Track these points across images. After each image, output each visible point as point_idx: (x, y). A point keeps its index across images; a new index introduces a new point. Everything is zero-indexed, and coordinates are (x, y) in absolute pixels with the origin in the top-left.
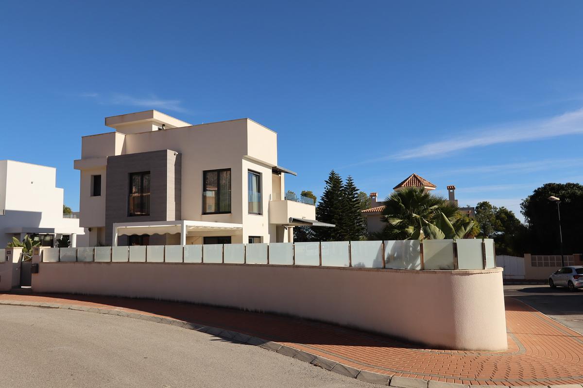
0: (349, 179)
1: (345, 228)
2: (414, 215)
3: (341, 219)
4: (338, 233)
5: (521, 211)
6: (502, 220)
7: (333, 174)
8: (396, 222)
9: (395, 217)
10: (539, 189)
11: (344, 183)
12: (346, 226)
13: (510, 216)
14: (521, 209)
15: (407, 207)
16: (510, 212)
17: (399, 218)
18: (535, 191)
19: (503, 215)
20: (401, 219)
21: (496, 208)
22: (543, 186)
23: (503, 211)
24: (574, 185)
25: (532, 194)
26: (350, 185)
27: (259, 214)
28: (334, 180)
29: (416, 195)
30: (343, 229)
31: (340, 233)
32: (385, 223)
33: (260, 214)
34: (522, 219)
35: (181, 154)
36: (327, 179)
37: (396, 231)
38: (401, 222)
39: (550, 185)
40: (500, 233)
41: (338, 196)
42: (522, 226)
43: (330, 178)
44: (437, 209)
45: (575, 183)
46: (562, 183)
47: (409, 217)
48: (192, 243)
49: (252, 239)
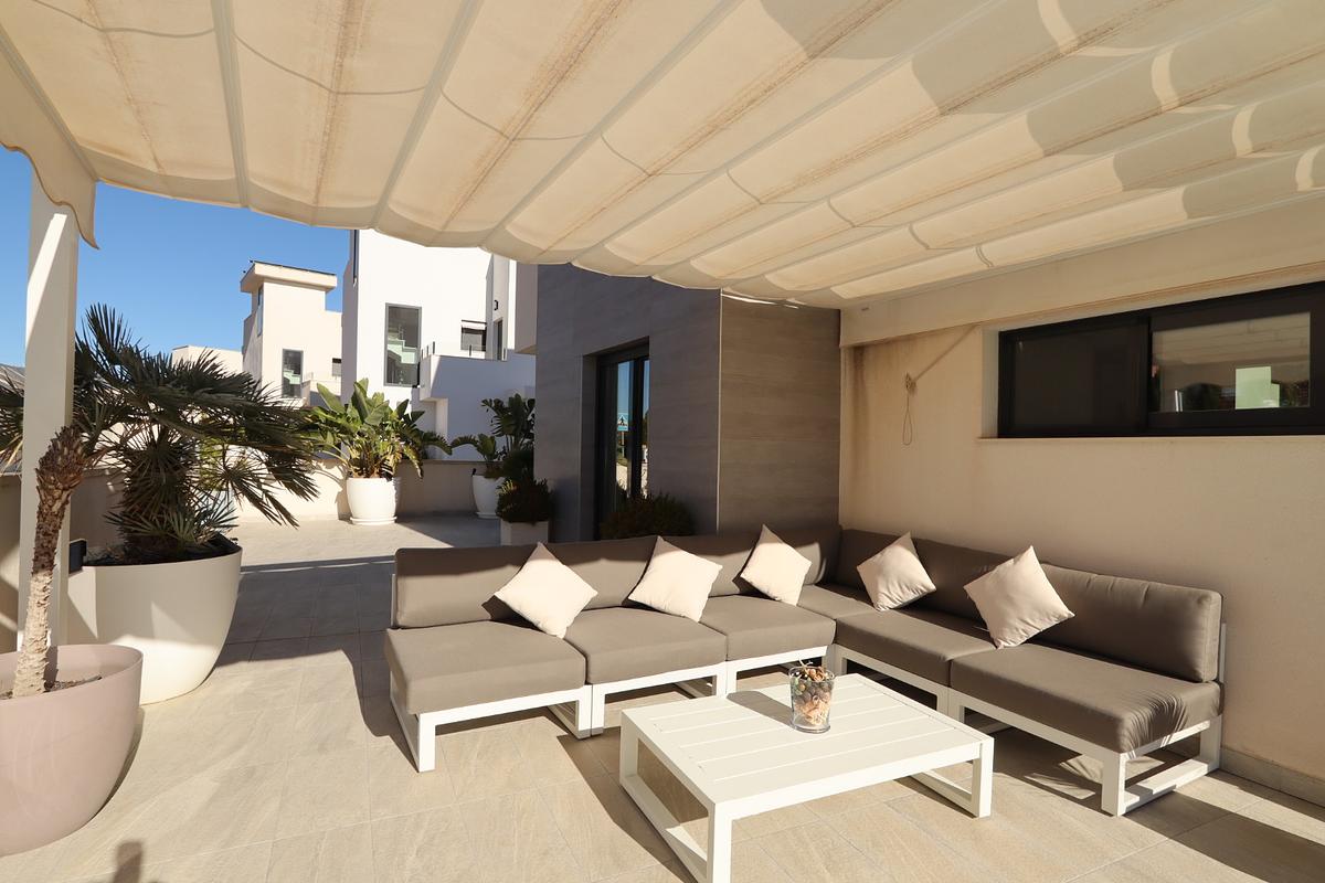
48: (911, 385)
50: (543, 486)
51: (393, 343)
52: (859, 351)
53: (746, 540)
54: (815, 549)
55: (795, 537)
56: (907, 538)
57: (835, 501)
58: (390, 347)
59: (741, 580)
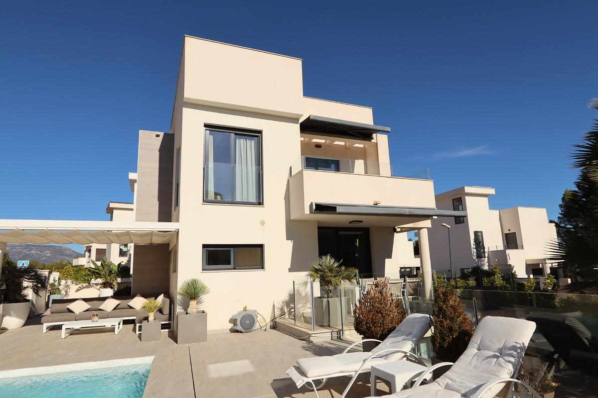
33: (259, 202)
35: (172, 136)
49: (232, 250)
59: (128, 305)
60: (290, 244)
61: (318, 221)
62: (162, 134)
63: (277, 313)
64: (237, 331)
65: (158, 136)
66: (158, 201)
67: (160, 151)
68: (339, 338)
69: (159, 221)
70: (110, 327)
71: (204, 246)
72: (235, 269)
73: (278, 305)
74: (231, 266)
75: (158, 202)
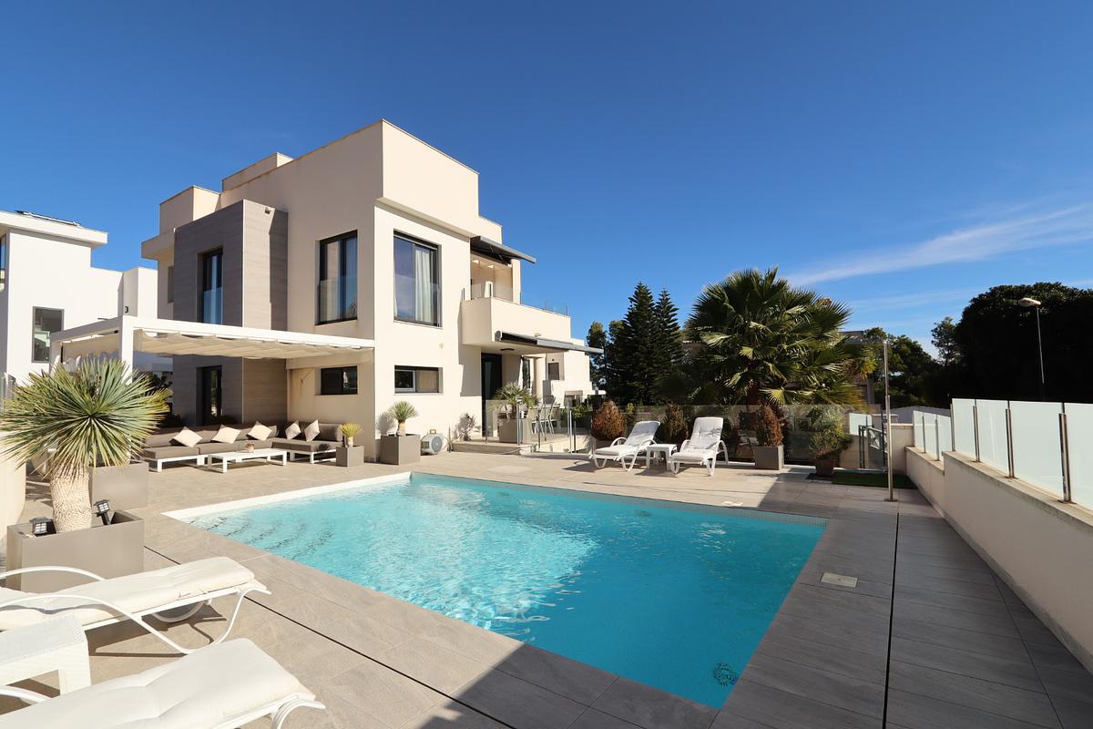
0: (665, 294)
1: (655, 365)
2: (753, 324)
3: (649, 352)
4: (645, 373)
5: (933, 342)
6: (902, 354)
7: (640, 287)
8: (715, 339)
9: (715, 330)
10: (981, 296)
11: (656, 300)
12: (657, 363)
13: (916, 349)
14: (933, 338)
15: (739, 310)
16: (915, 342)
17: (722, 332)
18: (974, 300)
19: (904, 347)
20: (728, 334)
21: (892, 337)
22: (989, 291)
23: (904, 341)
24: (1051, 286)
25: (968, 304)
26: (665, 301)
27: (435, 325)
28: (642, 296)
29: (758, 285)
30: (652, 366)
31: (648, 372)
32: (697, 345)
33: (436, 323)
34: (934, 353)
35: (286, 214)
36: (632, 295)
37: (719, 358)
38: (726, 339)
39: (1002, 288)
40: (898, 374)
41: (645, 318)
42: (934, 364)
43: (636, 293)
44: (802, 314)
45: (1052, 283)
46: (1027, 284)
47: (742, 328)
48: (302, 381)
49: (414, 372)
50: (178, 416)
51: (37, 333)
52: (291, 370)
53: (251, 425)
54: (275, 427)
55: (267, 424)
56: (297, 422)
57: (286, 414)
58: (37, 336)
59: (248, 435)
60: (461, 367)
61: (482, 348)
62: (272, 210)
63: (452, 436)
64: (427, 454)
65: (268, 212)
66: (271, 301)
67: (271, 233)
68: (535, 451)
69: (272, 329)
70: (241, 461)
71: (396, 367)
72: (416, 392)
73: (452, 430)
74: (414, 389)
75: (270, 304)
